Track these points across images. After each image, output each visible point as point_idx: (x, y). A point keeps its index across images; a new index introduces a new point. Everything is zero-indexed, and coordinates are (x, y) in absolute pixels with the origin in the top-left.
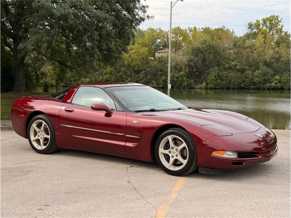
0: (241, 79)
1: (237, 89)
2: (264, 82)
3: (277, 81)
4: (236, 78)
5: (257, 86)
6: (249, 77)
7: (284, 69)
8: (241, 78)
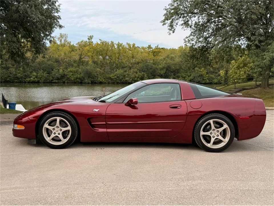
0: (7, 75)
1: (4, 82)
2: (25, 77)
3: (35, 77)
4: (3, 73)
5: (20, 80)
6: (13, 73)
7: (38, 68)
8: (6, 74)
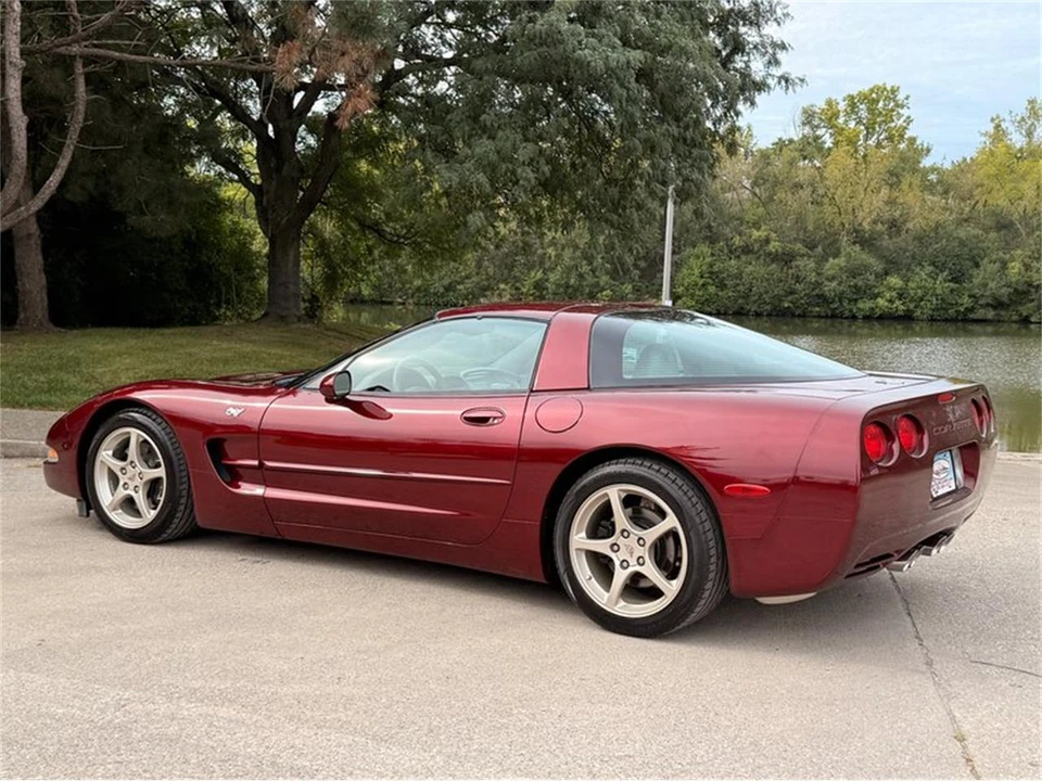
0: (781, 284)
1: (769, 315)
2: (855, 297)
3: (894, 294)
4: (768, 280)
5: (832, 306)
6: (808, 279)
7: (913, 257)
8: (781, 281)
